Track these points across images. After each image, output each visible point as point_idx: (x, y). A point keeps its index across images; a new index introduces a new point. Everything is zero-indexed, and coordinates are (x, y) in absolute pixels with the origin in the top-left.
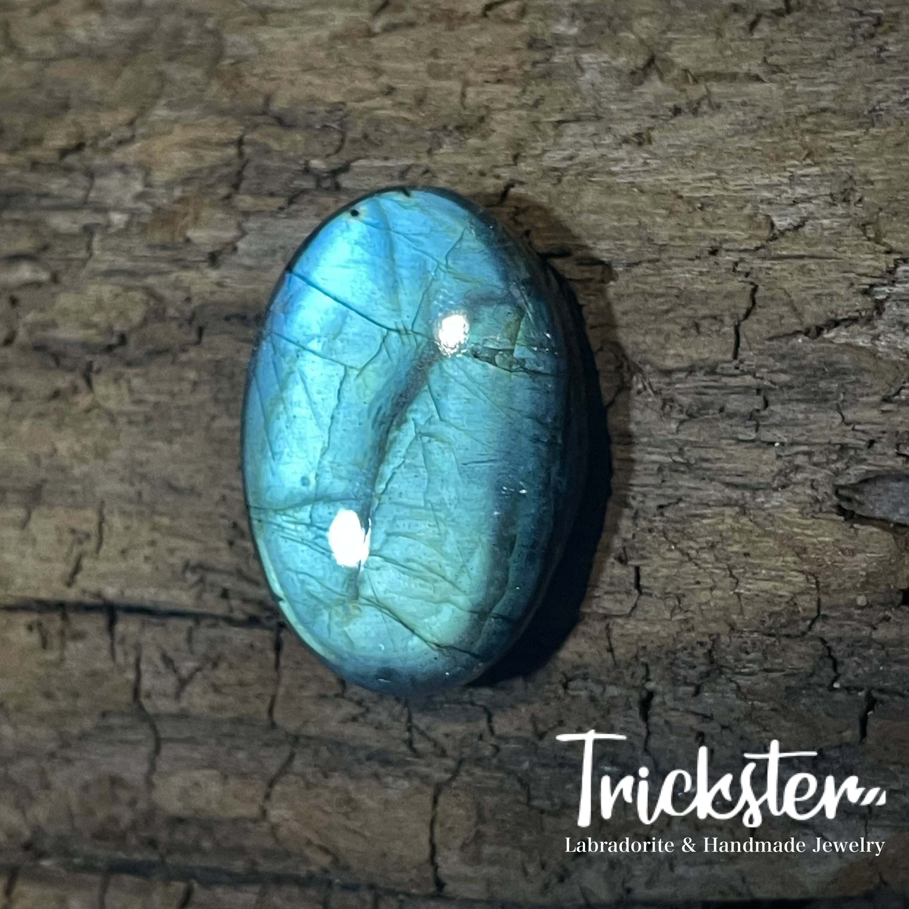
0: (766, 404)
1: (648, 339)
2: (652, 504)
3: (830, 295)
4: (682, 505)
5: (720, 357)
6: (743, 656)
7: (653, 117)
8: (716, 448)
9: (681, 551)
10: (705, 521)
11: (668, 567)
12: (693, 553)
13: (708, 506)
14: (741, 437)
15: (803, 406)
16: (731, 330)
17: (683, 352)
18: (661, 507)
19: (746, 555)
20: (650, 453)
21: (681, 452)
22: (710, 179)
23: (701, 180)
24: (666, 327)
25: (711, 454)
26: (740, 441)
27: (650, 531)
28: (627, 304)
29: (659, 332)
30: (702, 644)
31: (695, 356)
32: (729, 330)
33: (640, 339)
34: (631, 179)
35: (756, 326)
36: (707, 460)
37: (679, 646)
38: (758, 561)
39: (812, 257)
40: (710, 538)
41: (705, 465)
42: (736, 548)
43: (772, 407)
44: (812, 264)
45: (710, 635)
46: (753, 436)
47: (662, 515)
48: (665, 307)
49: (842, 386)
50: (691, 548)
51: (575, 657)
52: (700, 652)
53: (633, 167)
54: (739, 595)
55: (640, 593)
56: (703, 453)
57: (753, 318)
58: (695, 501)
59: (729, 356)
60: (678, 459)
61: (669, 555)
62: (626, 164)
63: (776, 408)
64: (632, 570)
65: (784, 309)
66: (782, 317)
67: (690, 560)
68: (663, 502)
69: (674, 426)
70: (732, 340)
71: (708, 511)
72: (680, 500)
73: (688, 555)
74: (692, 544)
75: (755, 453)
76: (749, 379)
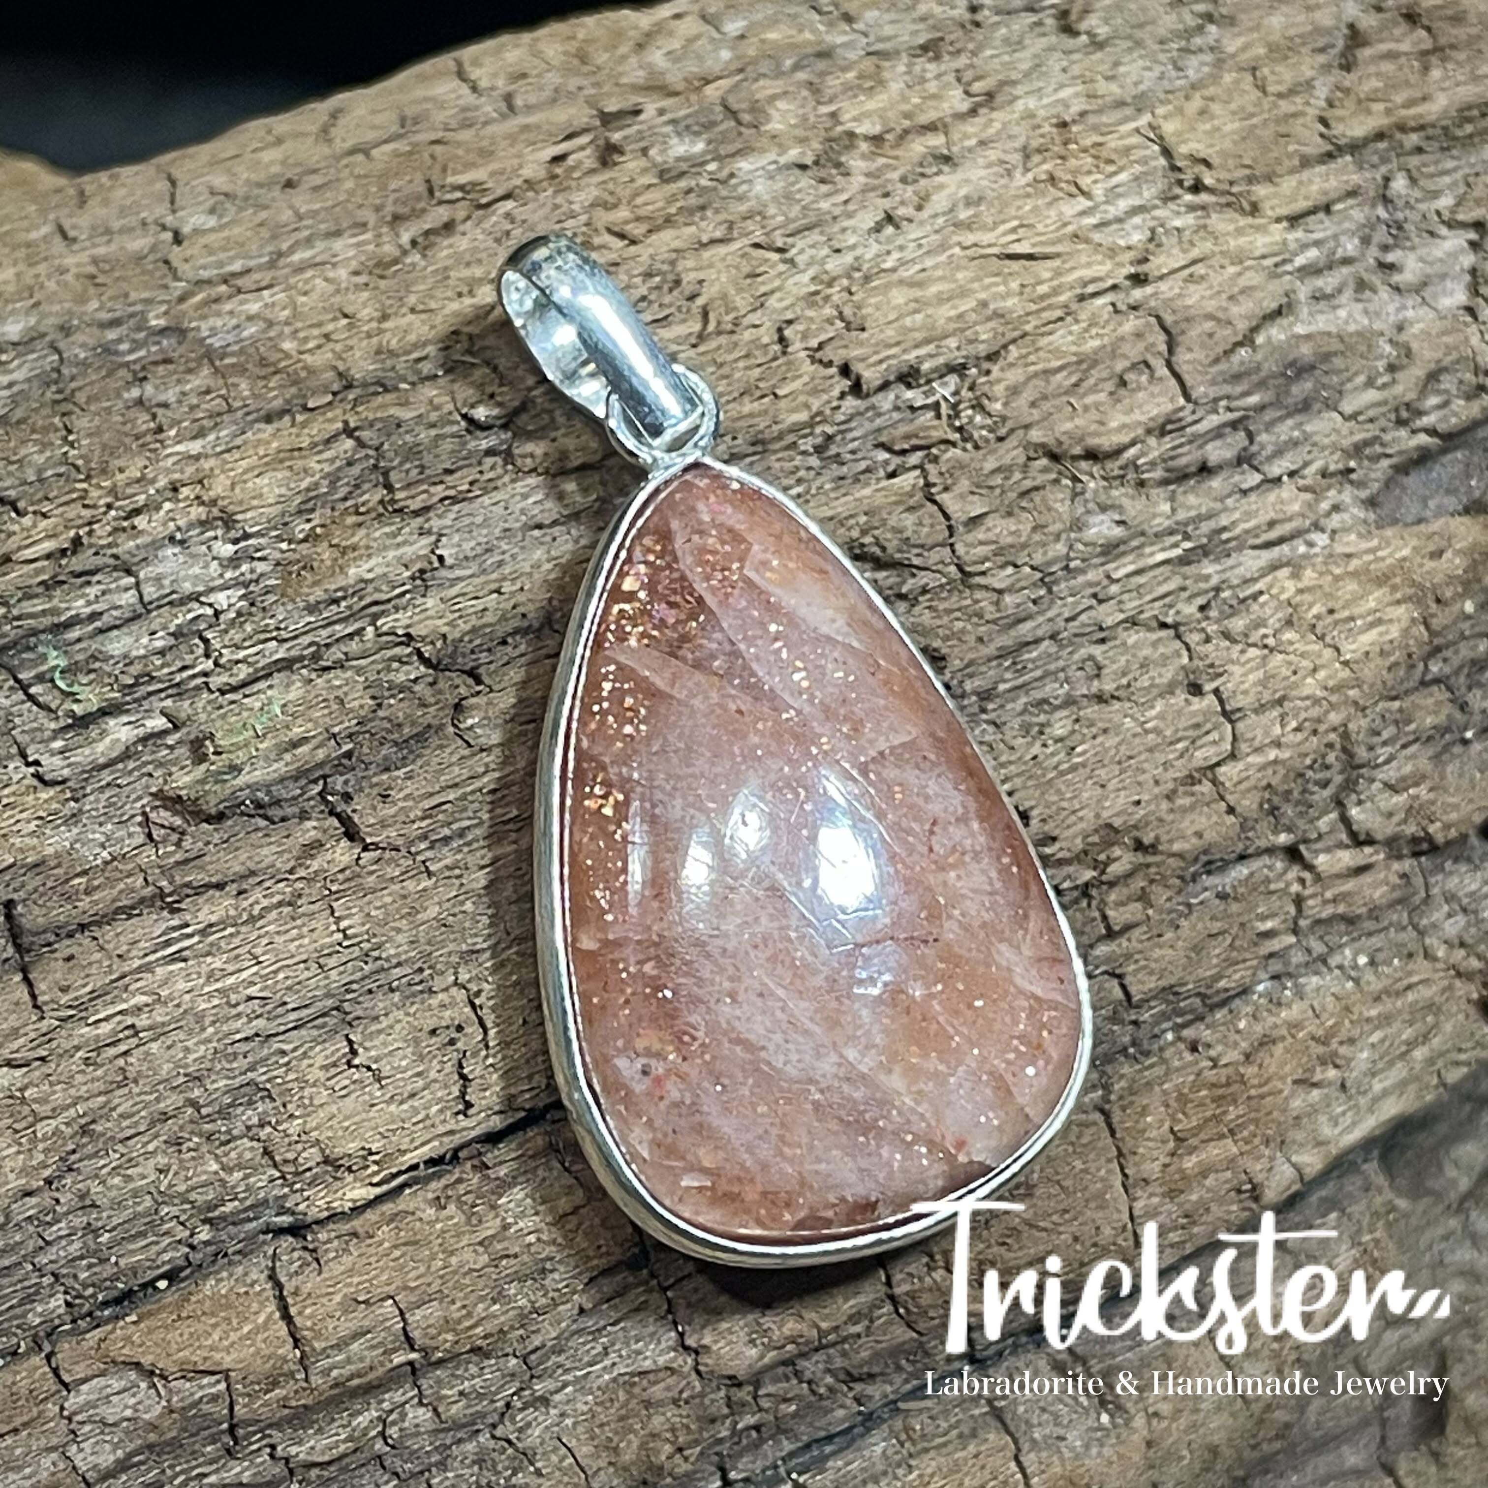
0: (1251, 437)
1: (1078, 421)
2: (1190, 610)
3: (1242, 292)
4: (1225, 594)
5: (1170, 407)
6: (1376, 740)
7: (886, 195)
8: (1226, 509)
9: (1255, 645)
10: (1262, 599)
11: (1251, 671)
12: (1271, 641)
13: (1254, 580)
14: (1245, 486)
15: (1290, 422)
16: (1165, 372)
17: (1127, 420)
18: (1202, 608)
19: (1331, 612)
20: (1152, 554)
21: (1187, 537)
22: (1014, 230)
23: (1004, 234)
24: (1089, 400)
25: (1224, 521)
26: (1245, 493)
27: (1208, 640)
28: (1028, 395)
29: (1086, 408)
30: (1330, 746)
31: (1143, 418)
32: (1163, 371)
33: (1069, 426)
34: (918, 267)
35: (1188, 356)
36: (1225, 529)
37: (1308, 762)
38: (1346, 614)
39: (1194, 262)
40: (1280, 615)
41: (1225, 536)
42: (1315, 611)
43: (1258, 439)
44: (1200, 269)
45: (1334, 729)
46: (1257, 478)
47: (1207, 618)
48: (1074, 379)
49: (1317, 381)
50: (1265, 636)
51: (1194, 840)
52: (1331, 758)
53: (908, 255)
54: (1346, 663)
55: (1231, 722)
56: (1212, 524)
57: (1179, 350)
58: (1235, 582)
59: (1182, 401)
60: (1188, 545)
61: (1243, 659)
62: (896, 255)
63: (1263, 437)
64: (1212, 697)
65: (1209, 325)
66: (1211, 335)
67: (1271, 650)
68: (1201, 601)
69: (1166, 507)
70: (1173, 382)
71: (1258, 586)
72: (1217, 590)
73: (1265, 646)
74: (1263, 631)
75: (1272, 497)
76: (1214, 420)
